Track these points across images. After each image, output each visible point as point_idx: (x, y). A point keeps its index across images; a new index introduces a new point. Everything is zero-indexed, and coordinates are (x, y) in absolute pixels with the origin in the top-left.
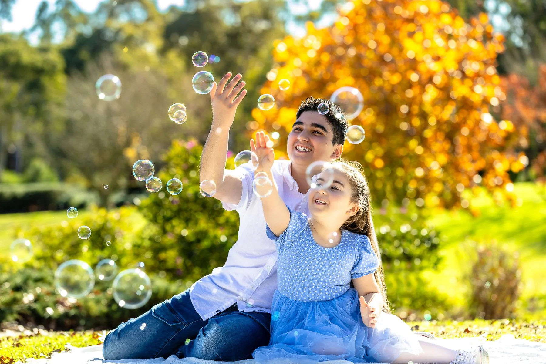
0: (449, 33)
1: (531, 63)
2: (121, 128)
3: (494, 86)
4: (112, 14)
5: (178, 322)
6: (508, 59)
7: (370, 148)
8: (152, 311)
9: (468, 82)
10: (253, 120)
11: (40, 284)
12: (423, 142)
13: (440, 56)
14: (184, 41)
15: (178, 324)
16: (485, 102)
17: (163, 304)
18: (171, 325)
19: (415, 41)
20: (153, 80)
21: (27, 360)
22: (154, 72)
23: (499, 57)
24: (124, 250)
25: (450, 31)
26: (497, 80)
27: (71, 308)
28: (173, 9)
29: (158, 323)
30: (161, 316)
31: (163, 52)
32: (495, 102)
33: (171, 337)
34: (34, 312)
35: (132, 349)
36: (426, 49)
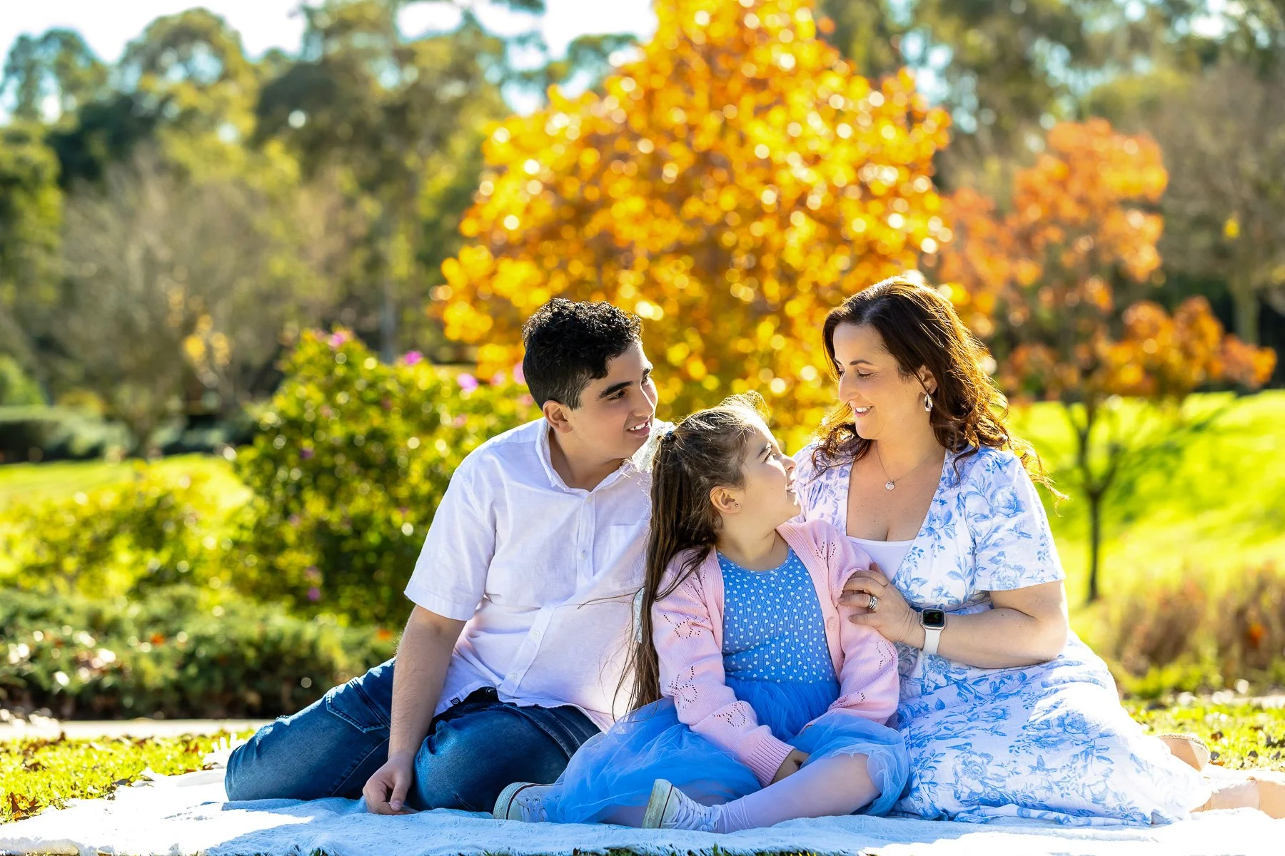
0: (837, 108)
1: (994, 166)
2: (175, 296)
3: (927, 213)
4: (152, 66)
5: (379, 725)
6: (951, 159)
7: (679, 339)
8: (327, 700)
9: (875, 206)
10: (443, 281)
11: (41, 624)
12: (785, 327)
13: (819, 154)
14: (298, 119)
15: (378, 728)
16: (910, 245)
17: (348, 685)
18: (364, 732)
19: (768, 124)
20: (238, 199)
21: (65, 804)
22: (240, 184)
23: (938, 157)
24: (201, 551)
25: (838, 103)
26: (933, 201)
27: (104, 672)
28: (274, 55)
29: (338, 726)
30: (345, 711)
31: (256, 142)
32: (929, 246)
33: (365, 754)
34: (31, 681)
35: (285, 778)
36: (792, 141)
